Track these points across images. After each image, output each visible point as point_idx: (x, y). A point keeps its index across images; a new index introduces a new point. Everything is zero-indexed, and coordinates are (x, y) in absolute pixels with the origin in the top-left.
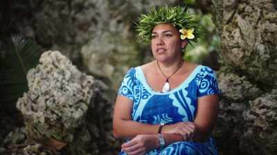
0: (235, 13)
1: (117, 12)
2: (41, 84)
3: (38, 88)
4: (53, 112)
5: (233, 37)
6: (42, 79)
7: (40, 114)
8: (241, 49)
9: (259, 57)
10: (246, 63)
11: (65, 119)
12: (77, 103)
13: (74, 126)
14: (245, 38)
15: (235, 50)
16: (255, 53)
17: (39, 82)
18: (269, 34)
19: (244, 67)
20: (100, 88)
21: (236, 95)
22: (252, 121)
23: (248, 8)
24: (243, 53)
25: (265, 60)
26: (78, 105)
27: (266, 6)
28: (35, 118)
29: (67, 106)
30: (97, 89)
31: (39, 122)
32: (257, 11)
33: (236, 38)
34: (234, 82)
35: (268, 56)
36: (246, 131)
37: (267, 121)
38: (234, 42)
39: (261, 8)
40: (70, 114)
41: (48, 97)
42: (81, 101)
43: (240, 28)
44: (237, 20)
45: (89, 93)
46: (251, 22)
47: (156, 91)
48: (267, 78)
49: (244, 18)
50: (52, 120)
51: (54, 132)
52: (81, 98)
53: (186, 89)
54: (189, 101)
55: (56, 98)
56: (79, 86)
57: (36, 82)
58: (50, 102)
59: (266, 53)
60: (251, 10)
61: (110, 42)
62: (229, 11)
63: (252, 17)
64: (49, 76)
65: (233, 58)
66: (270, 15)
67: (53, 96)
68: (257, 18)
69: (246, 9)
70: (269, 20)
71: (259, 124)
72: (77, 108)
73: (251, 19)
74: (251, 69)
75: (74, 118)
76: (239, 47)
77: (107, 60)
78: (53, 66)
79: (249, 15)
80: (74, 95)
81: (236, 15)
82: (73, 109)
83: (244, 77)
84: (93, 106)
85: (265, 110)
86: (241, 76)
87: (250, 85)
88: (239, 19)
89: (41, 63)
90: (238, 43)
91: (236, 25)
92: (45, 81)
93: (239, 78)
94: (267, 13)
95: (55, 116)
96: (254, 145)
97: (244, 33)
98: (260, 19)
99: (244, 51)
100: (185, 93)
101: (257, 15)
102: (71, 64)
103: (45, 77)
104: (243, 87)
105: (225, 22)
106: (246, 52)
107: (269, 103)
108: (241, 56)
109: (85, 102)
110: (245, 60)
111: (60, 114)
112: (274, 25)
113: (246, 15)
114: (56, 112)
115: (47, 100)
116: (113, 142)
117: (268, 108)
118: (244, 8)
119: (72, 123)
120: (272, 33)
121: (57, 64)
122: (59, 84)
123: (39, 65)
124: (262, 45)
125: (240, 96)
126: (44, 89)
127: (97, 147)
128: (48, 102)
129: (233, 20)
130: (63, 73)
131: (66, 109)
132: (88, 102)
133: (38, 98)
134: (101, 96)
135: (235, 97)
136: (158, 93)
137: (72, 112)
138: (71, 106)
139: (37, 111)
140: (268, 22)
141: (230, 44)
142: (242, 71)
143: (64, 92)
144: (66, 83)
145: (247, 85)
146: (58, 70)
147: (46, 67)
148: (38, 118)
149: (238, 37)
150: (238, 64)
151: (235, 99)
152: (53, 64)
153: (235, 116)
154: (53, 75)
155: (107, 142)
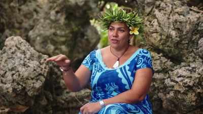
0: (153, 7)
1: (55, 5)
2: (8, 62)
3: (6, 65)
4: (18, 84)
5: (152, 25)
6: (9, 58)
7: (8, 85)
8: (159, 34)
9: (172, 40)
10: (162, 44)
11: (28, 88)
12: (37, 76)
13: (35, 93)
14: (162, 26)
15: (155, 35)
16: (169, 37)
17: (6, 61)
18: (178, 23)
19: (161, 47)
20: (53, 64)
21: (156, 67)
22: (173, 87)
23: (163, 5)
24: (160, 37)
25: (176, 41)
26: (38, 78)
27: (175, 3)
28: (4, 89)
29: (30, 78)
30: (51, 65)
31: (8, 92)
32: (169, 6)
33: (155, 26)
34: (155, 58)
35: (178, 39)
36: (169, 93)
37: (184, 86)
38: (154, 29)
39: (172, 5)
40: (32, 85)
41: (14, 72)
42: (40, 74)
43: (157, 19)
44: (155, 13)
45: (45, 68)
46: (165, 14)
47: (109, 68)
48: (177, 54)
49: (160, 12)
50: (18, 90)
51: (19, 99)
52: (40, 72)
53: (128, 65)
54: (129, 73)
55: (21, 73)
56: (38, 63)
57: (4, 60)
58: (16, 76)
59: (176, 37)
60: (164, 6)
61: (51, 28)
62: (149, 7)
63: (166, 11)
64: (14, 56)
65: (153, 41)
66: (178, 10)
67: (18, 71)
68: (169, 11)
69: (161, 5)
70: (177, 13)
71: (178, 89)
72: (37, 80)
73: (165, 12)
74: (166, 48)
75: (35, 88)
76: (157, 32)
77: (49, 41)
78: (16, 48)
79: (163, 10)
80: (35, 70)
81: (154, 9)
82: (34, 81)
83: (161, 54)
84: (49, 78)
85: (182, 78)
86: (159, 54)
87: (166, 60)
88: (157, 12)
89: (6, 46)
90: (156, 30)
91: (154, 17)
92: (11, 59)
93: (158, 55)
94: (176, 8)
95: (20, 86)
96: (174, 103)
97: (161, 22)
98: (171, 12)
99: (161, 35)
100: (127, 68)
101: (169, 9)
102: (30, 46)
103: (10, 57)
104: (161, 61)
105: (146, 15)
106: (163, 36)
107: (185, 73)
108: (159, 39)
109: (43, 75)
110: (162, 42)
111: (24, 85)
112: (182, 17)
113: (161, 9)
114: (21, 83)
115: (13, 75)
116: (63, 104)
117: (184, 77)
118: (160, 5)
119: (34, 92)
120: (180, 22)
121: (19, 46)
122: (22, 62)
123: (5, 47)
124: (174, 31)
125: (159, 68)
126: (10, 66)
127: (51, 108)
128: (14, 76)
129: (152, 13)
130: (24, 53)
131: (28, 81)
132: (45, 75)
133: (5, 73)
134: (54, 70)
135: (156, 69)
136: (110, 69)
137: (34, 83)
138: (32, 79)
139: (5, 84)
140: (177, 14)
141: (151, 31)
142: (159, 49)
143: (26, 68)
144: (28, 61)
145: (164, 60)
146: (20, 51)
147: (10, 48)
148: (7, 89)
149: (157, 26)
150: (157, 45)
151: (156, 70)
152: (16, 46)
153: (156, 82)
154: (17, 55)
155: (58, 104)
